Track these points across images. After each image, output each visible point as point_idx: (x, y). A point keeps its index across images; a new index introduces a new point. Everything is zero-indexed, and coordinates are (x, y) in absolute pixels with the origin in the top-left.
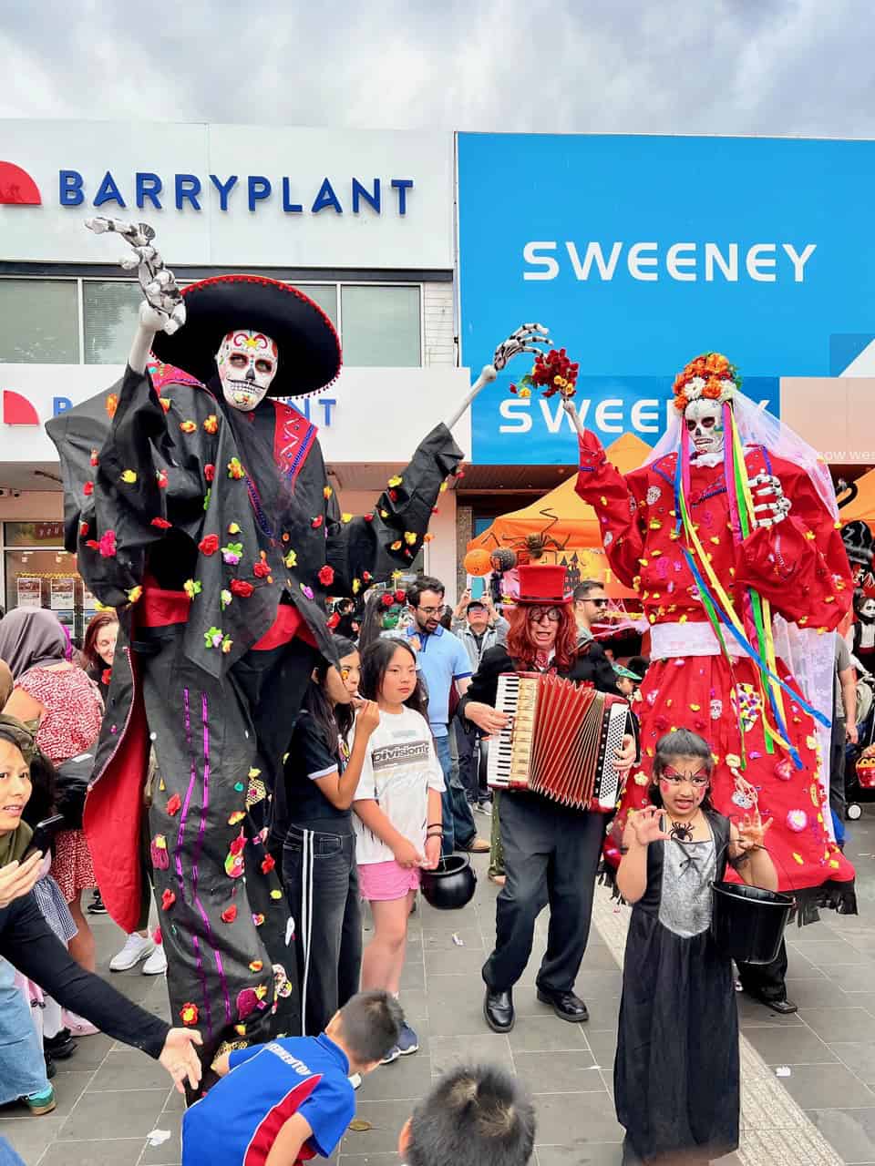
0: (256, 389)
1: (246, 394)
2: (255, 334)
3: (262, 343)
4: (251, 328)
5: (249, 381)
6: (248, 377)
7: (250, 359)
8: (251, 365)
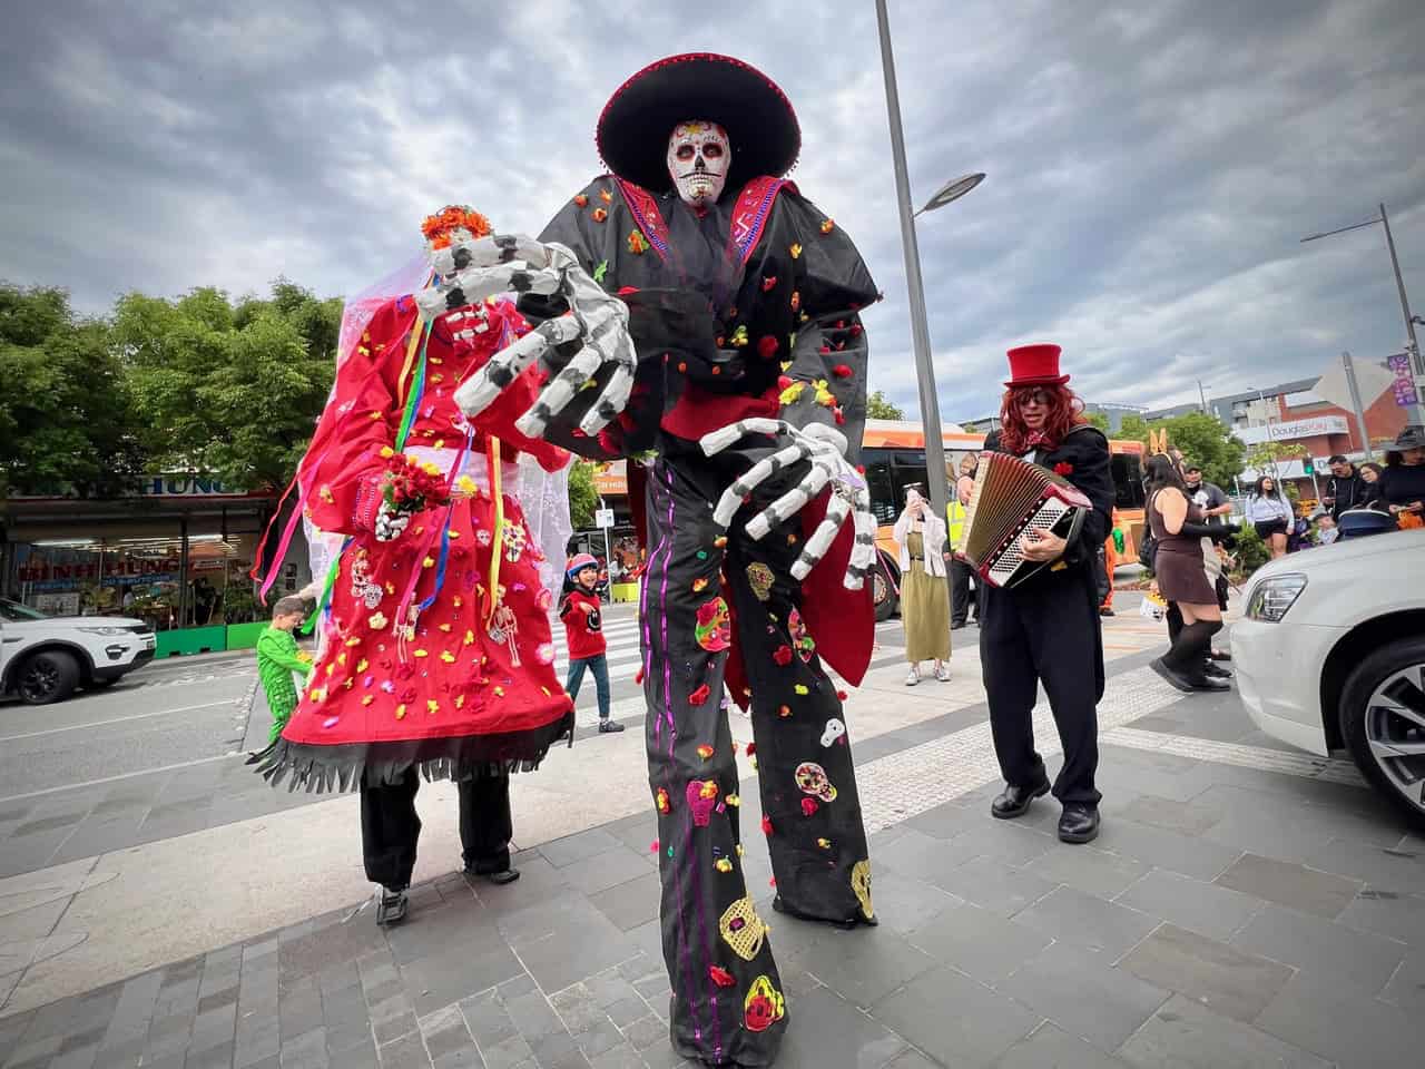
0: (709, 177)
5: (699, 170)
8: (699, 153)
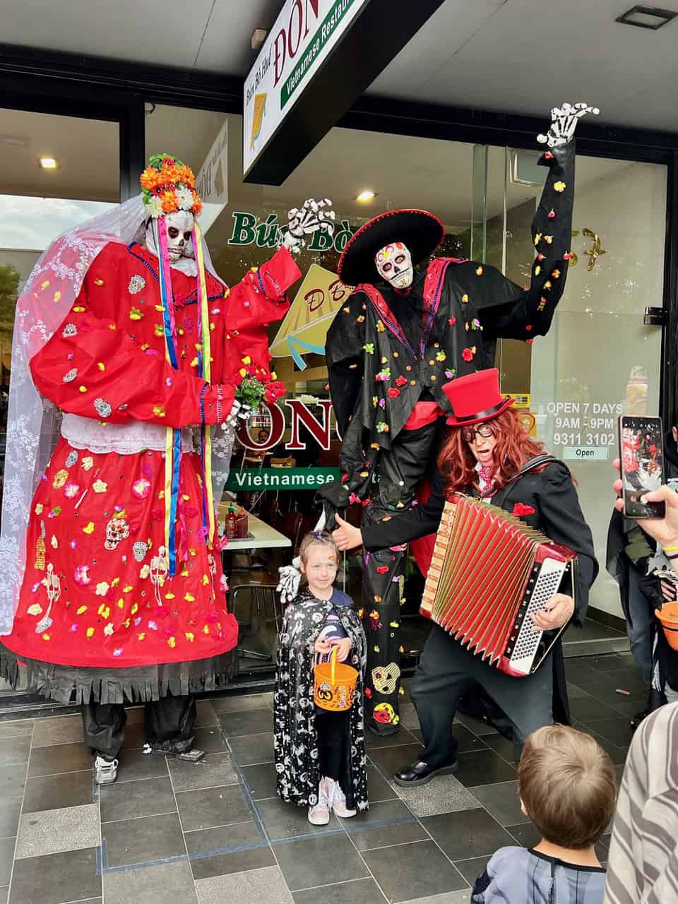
0: (405, 273)
1: (402, 279)
2: (384, 248)
3: (390, 249)
4: (381, 248)
5: (398, 272)
6: (396, 271)
7: (391, 262)
